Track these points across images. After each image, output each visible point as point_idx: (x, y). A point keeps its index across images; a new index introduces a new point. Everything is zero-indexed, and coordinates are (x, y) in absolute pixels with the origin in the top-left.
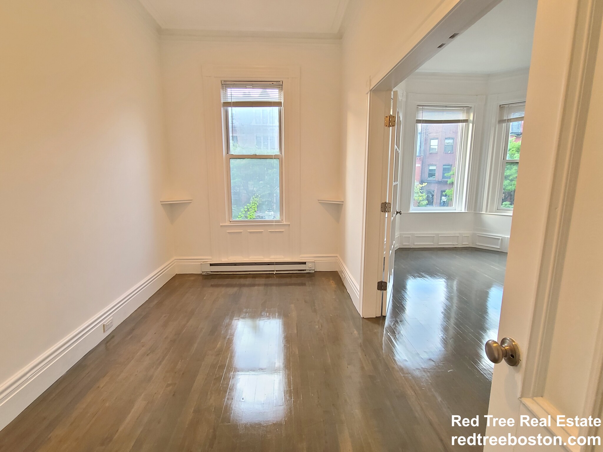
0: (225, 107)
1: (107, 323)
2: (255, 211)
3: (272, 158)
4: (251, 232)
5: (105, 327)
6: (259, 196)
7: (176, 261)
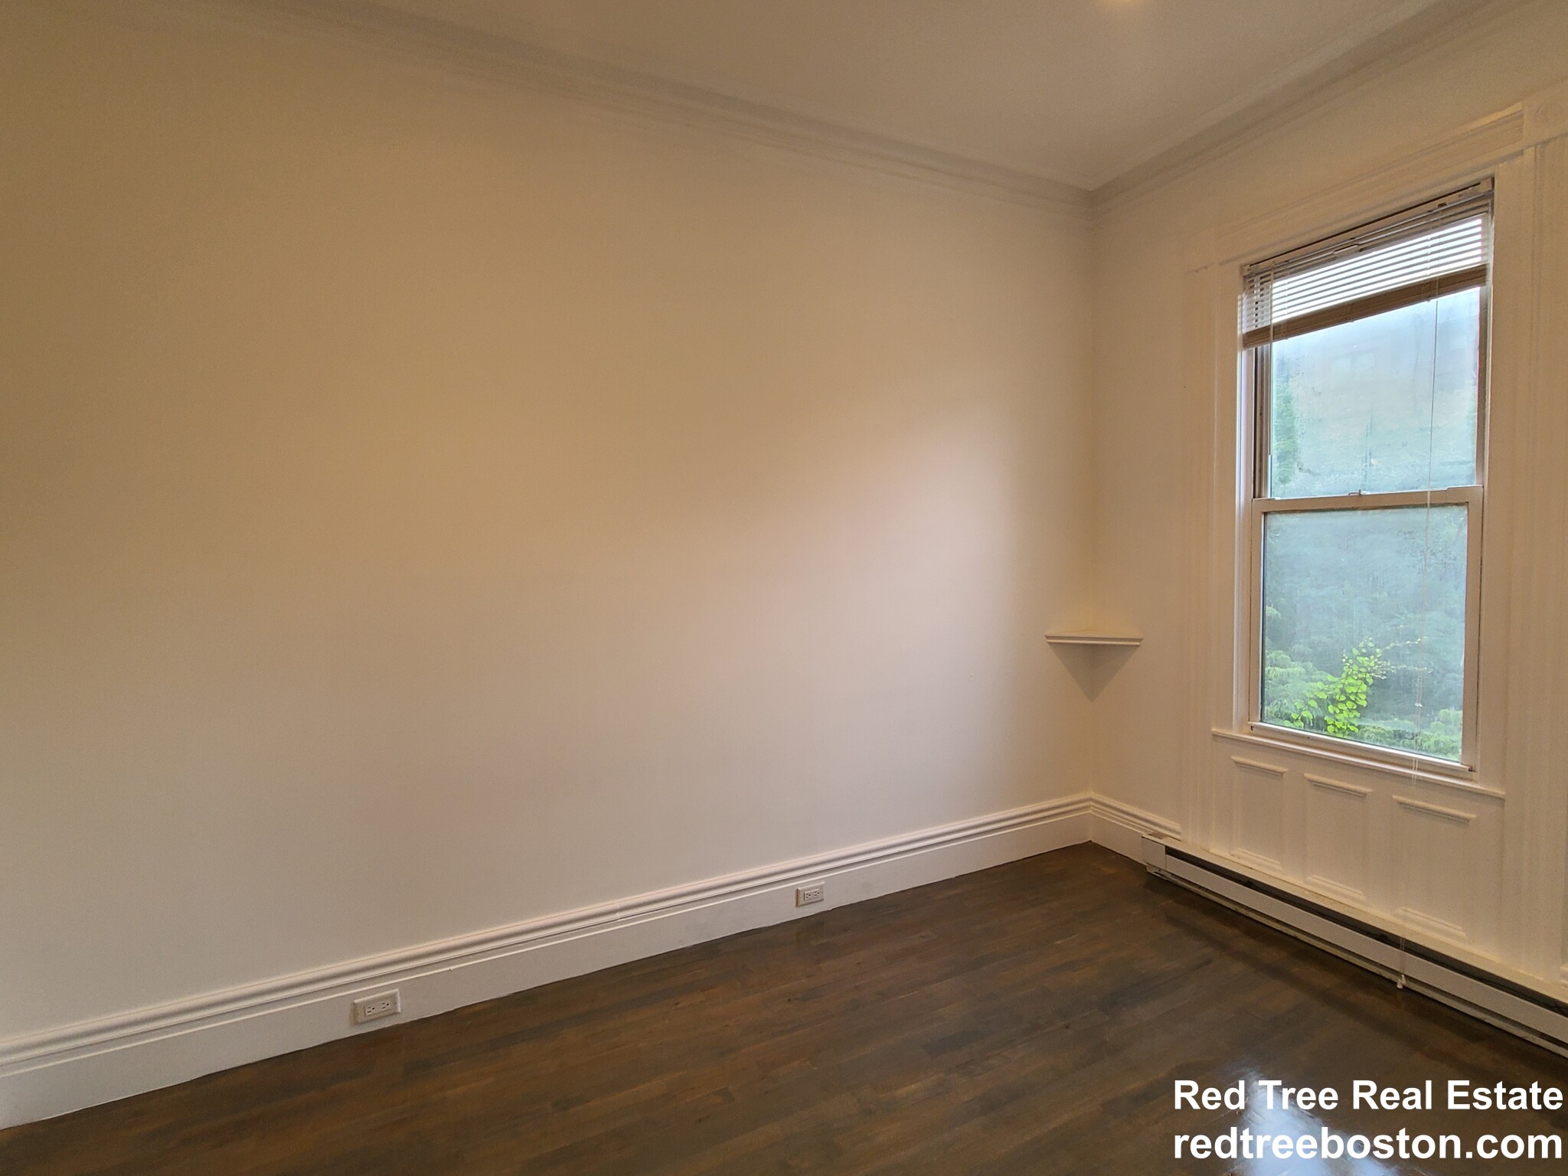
0: (1253, 345)
1: (805, 890)
2: (1359, 708)
3: (1424, 506)
4: (1317, 785)
5: (801, 896)
6: (1378, 650)
7: (1092, 803)
